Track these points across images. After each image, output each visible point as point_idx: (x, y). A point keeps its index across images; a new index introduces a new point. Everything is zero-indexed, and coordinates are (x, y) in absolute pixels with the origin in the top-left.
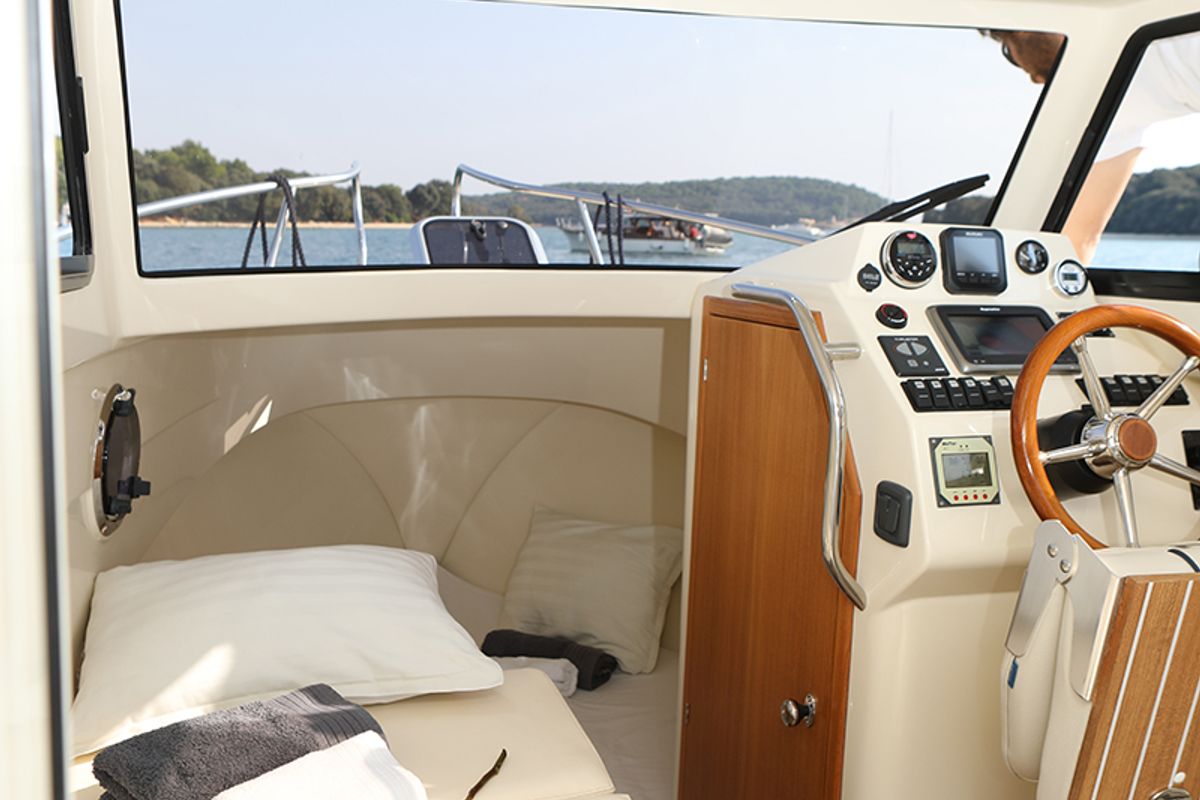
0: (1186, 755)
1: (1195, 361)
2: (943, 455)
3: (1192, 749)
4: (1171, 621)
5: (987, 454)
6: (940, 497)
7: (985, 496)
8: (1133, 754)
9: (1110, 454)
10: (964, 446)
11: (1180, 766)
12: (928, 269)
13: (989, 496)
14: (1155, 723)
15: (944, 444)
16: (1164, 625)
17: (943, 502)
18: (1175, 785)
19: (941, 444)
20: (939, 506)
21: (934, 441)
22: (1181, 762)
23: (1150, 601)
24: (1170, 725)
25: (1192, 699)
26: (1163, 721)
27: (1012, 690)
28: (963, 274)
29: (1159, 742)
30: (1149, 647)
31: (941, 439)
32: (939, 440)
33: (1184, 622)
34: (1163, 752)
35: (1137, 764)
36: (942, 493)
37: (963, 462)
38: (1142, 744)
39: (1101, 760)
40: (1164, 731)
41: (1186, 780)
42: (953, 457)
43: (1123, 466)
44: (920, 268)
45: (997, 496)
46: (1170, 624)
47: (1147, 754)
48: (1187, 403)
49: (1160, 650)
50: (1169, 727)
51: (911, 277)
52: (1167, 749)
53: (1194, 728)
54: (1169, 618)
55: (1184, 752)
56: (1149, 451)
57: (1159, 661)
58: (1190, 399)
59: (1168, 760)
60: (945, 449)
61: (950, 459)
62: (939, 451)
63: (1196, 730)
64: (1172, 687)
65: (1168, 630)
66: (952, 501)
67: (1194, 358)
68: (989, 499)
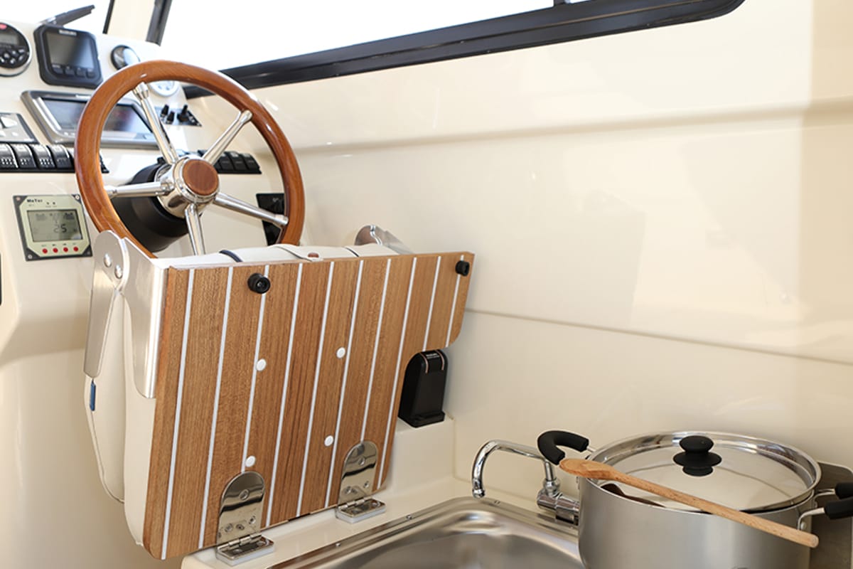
0: (253, 438)
1: (248, 115)
2: (28, 211)
3: (257, 432)
4: (218, 308)
5: (76, 211)
6: (28, 251)
7: (76, 249)
8: (202, 445)
9: (179, 194)
10: (51, 204)
11: (248, 450)
12: (21, 58)
13: (79, 249)
14: (218, 411)
15: (29, 201)
16: (211, 313)
17: (31, 256)
18: (247, 469)
19: (26, 201)
20: (28, 260)
21: (18, 199)
22: (249, 447)
23: (194, 288)
24: (233, 411)
25: (250, 384)
26: (227, 408)
27: (93, 412)
28: (58, 67)
29: (226, 429)
30: (200, 336)
31: (25, 197)
32: (23, 198)
33: (231, 309)
34: (230, 439)
35: (208, 453)
36: (29, 246)
37: (51, 218)
38: (210, 434)
39: (170, 455)
40: (229, 419)
41: (256, 462)
42: (40, 213)
43: (192, 202)
44: (12, 56)
45: (89, 248)
46: (218, 312)
47: (215, 443)
48: (260, 173)
49: (211, 338)
50: (232, 415)
51: (3, 63)
52: (235, 435)
53: (256, 413)
54: (215, 305)
55: (250, 437)
56: (211, 187)
57: (212, 349)
58: (261, 169)
59: (236, 446)
60: (30, 205)
61: (37, 215)
62: (24, 207)
63: (258, 414)
64: (229, 374)
65: (217, 318)
66: (41, 254)
67: (248, 112)
68: (81, 252)
